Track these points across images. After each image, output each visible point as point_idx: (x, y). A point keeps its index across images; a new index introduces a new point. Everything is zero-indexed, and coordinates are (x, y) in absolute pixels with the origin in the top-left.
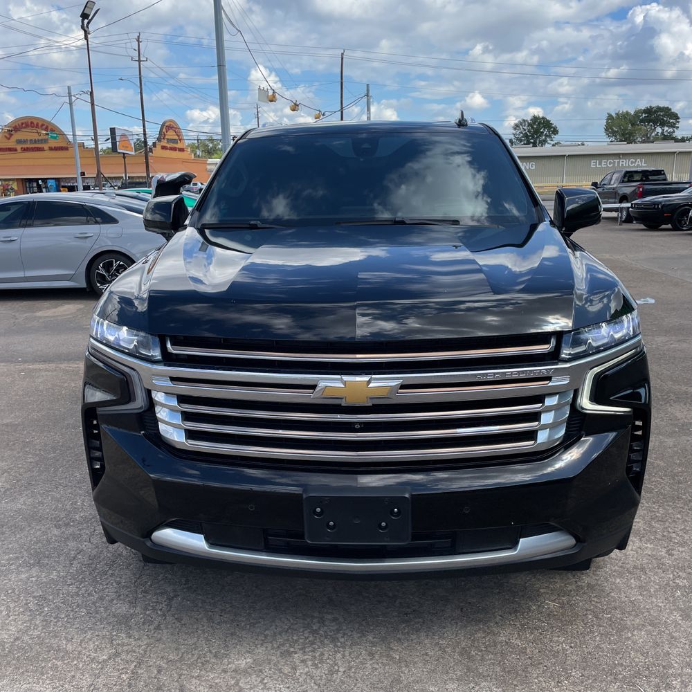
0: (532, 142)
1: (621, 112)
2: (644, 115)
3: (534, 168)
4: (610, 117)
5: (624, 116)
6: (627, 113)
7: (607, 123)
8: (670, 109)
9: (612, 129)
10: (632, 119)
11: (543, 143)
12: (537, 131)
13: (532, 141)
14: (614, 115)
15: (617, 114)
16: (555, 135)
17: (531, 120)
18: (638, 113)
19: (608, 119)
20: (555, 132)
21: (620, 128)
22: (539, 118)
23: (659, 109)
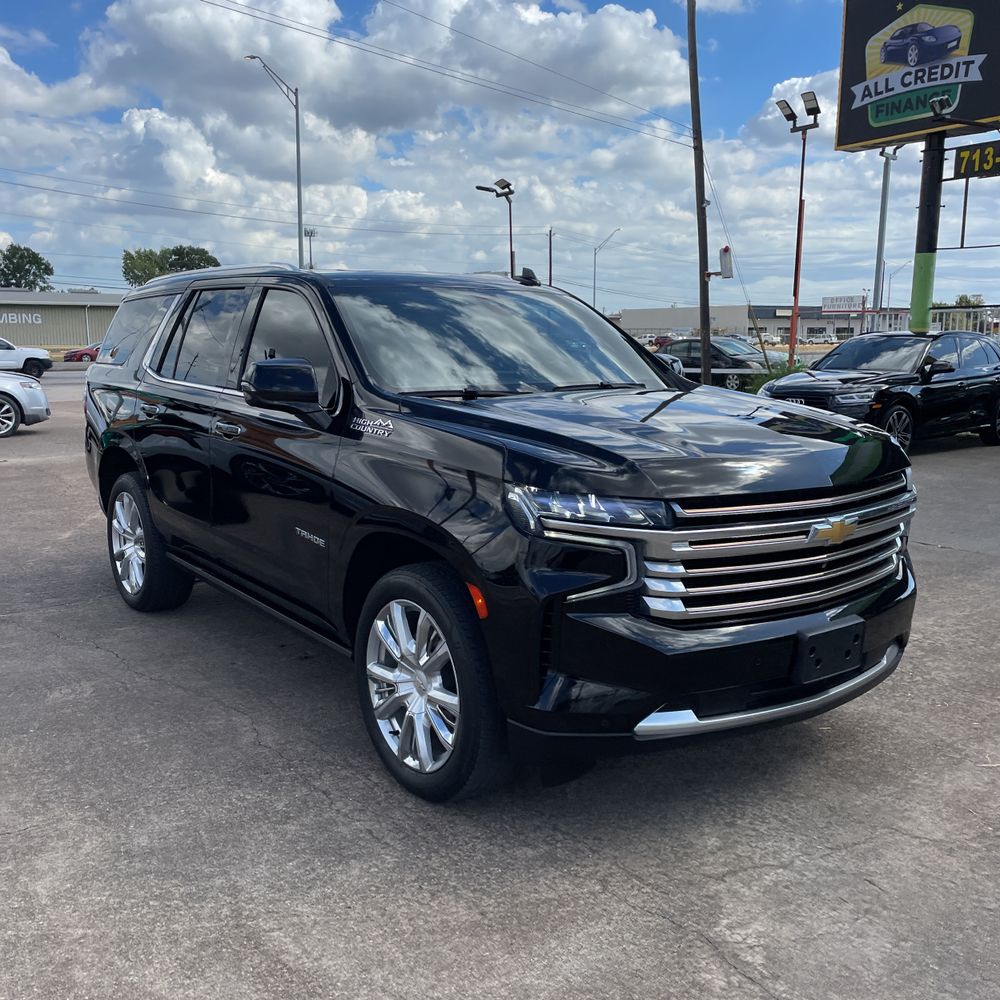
0: (13, 284)
1: (142, 250)
2: (173, 257)
3: (40, 322)
4: (128, 257)
5: (146, 256)
6: (151, 252)
7: (126, 265)
8: (207, 253)
9: (133, 272)
10: (159, 260)
11: (31, 285)
12: (19, 268)
13: (14, 281)
14: (133, 253)
15: (136, 252)
16: (49, 274)
17: (8, 251)
18: (165, 254)
19: (125, 259)
20: (49, 270)
21: (145, 273)
22: (19, 249)
23: (192, 251)
